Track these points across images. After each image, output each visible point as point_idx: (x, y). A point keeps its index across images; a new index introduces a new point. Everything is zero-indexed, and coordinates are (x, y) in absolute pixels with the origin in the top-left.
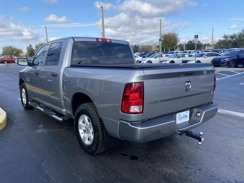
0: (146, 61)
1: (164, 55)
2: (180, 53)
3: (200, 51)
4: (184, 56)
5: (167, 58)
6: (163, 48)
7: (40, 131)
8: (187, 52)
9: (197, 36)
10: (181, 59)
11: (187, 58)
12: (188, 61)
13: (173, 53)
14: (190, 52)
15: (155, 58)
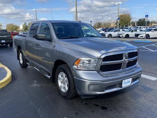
0: (108, 34)
1: (121, 30)
2: (133, 28)
3: (148, 27)
4: (136, 30)
5: (123, 32)
6: (119, 25)
7: (35, 85)
8: (138, 28)
9: (148, 15)
10: (134, 33)
11: (138, 32)
12: (139, 34)
13: (128, 28)
14: (140, 28)
15: (114, 32)
